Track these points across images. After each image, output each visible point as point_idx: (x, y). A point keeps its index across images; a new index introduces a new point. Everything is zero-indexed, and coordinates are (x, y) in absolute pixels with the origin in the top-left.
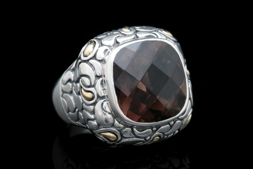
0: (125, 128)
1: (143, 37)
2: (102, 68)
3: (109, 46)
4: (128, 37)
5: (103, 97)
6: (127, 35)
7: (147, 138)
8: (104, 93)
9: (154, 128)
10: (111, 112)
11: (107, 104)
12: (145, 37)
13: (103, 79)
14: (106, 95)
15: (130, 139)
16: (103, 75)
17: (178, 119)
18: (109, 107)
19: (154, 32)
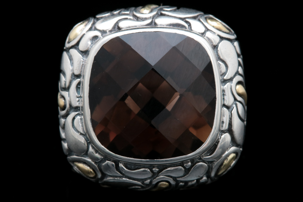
0: (106, 161)
1: (164, 26)
2: (83, 65)
3: (102, 31)
4: (140, 21)
5: (77, 109)
6: (140, 19)
7: (145, 181)
8: (79, 103)
9: (154, 168)
10: (84, 134)
11: (81, 119)
12: (167, 25)
13: (81, 81)
14: (81, 105)
15: (116, 179)
16: (82, 75)
17: (201, 161)
18: (83, 125)
19: (187, 20)
